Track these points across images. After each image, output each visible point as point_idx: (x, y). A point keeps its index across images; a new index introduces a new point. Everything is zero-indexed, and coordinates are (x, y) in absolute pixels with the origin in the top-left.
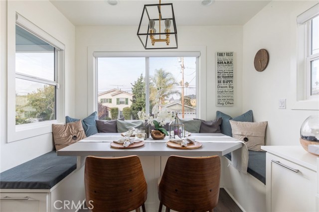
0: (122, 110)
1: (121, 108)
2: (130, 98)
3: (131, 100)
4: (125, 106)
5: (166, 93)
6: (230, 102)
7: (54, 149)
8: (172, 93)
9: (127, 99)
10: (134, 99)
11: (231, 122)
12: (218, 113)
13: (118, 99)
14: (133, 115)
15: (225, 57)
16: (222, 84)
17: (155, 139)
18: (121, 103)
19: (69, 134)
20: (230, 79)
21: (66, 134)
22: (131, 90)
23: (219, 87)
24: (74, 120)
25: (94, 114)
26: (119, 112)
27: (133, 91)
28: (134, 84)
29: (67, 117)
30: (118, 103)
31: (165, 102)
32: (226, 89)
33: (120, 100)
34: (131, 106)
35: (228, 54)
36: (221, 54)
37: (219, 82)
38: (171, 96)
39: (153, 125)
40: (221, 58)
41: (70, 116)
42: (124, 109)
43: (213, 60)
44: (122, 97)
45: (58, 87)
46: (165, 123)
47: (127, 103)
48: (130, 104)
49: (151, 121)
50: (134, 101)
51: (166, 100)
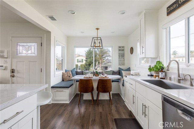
0: (80, 65)
1: (79, 64)
2: (84, 59)
3: (85, 60)
4: (81, 63)
5: (104, 57)
6: (123, 64)
7: (63, 80)
8: (107, 56)
9: (82, 60)
10: (87, 59)
11: (123, 71)
12: (119, 68)
13: (78, 60)
14: (86, 68)
15: (122, 48)
16: (120, 58)
17: (96, 76)
18: (80, 62)
19: (68, 76)
20: (123, 56)
21: (66, 76)
22: (85, 55)
23: (119, 59)
24: (68, 71)
25: (74, 69)
26: (78, 67)
27: (86, 55)
28: (86, 52)
29: (66, 70)
30: (77, 62)
31: (104, 61)
32: (122, 60)
33: (79, 60)
34: (85, 64)
35: (122, 47)
36: (120, 47)
37: (119, 57)
38: (107, 58)
39: (95, 72)
40: (120, 48)
41: (67, 70)
42: (81, 65)
43: (117, 49)
44: (80, 58)
45: (63, 59)
46: (99, 71)
47: (82, 62)
48: (84, 62)
49: (95, 71)
50: (86, 61)
51: (104, 60)
